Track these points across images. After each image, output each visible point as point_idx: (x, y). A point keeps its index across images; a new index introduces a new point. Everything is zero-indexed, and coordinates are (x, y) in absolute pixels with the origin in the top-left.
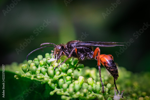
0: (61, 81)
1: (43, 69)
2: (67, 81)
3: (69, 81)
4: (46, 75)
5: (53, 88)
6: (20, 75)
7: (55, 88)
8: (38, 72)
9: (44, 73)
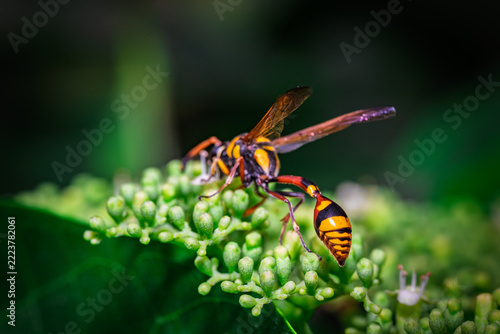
0: (231, 249)
1: (178, 212)
2: (250, 248)
3: (255, 247)
4: (187, 230)
5: (206, 272)
6: (102, 229)
7: (211, 272)
8: (160, 219)
9: (179, 223)
